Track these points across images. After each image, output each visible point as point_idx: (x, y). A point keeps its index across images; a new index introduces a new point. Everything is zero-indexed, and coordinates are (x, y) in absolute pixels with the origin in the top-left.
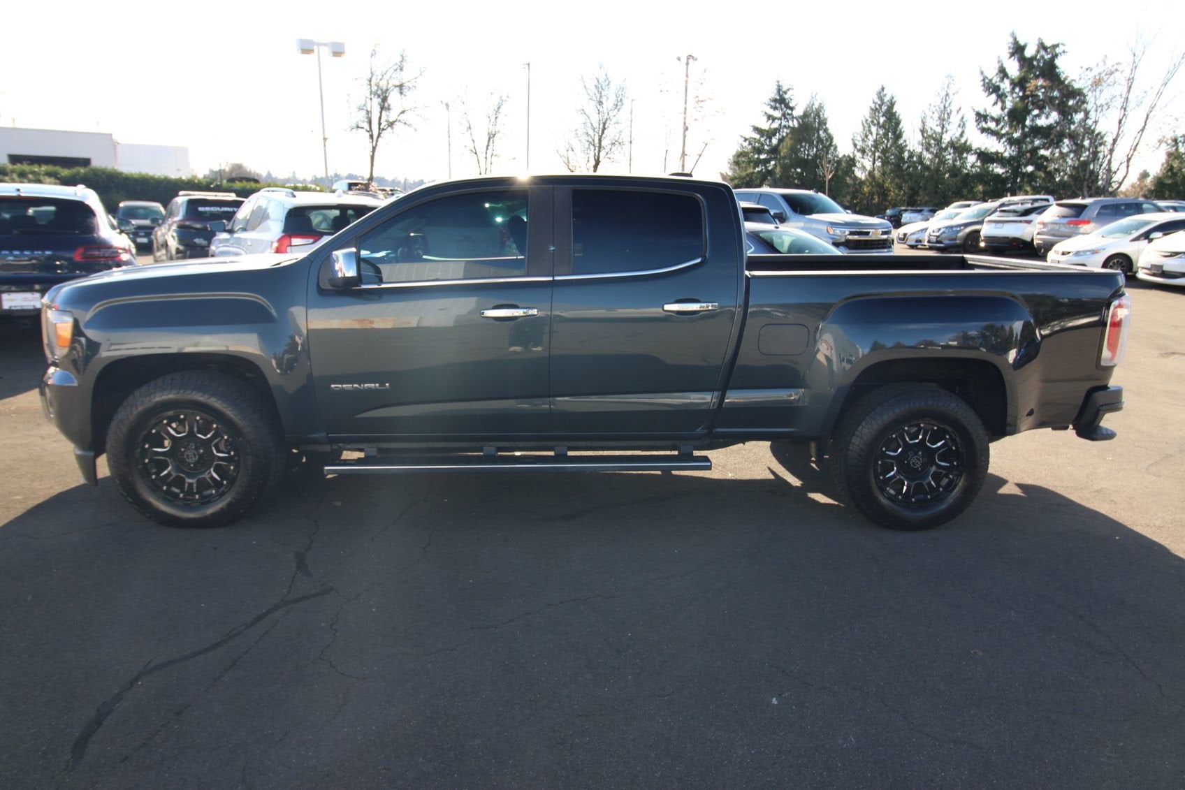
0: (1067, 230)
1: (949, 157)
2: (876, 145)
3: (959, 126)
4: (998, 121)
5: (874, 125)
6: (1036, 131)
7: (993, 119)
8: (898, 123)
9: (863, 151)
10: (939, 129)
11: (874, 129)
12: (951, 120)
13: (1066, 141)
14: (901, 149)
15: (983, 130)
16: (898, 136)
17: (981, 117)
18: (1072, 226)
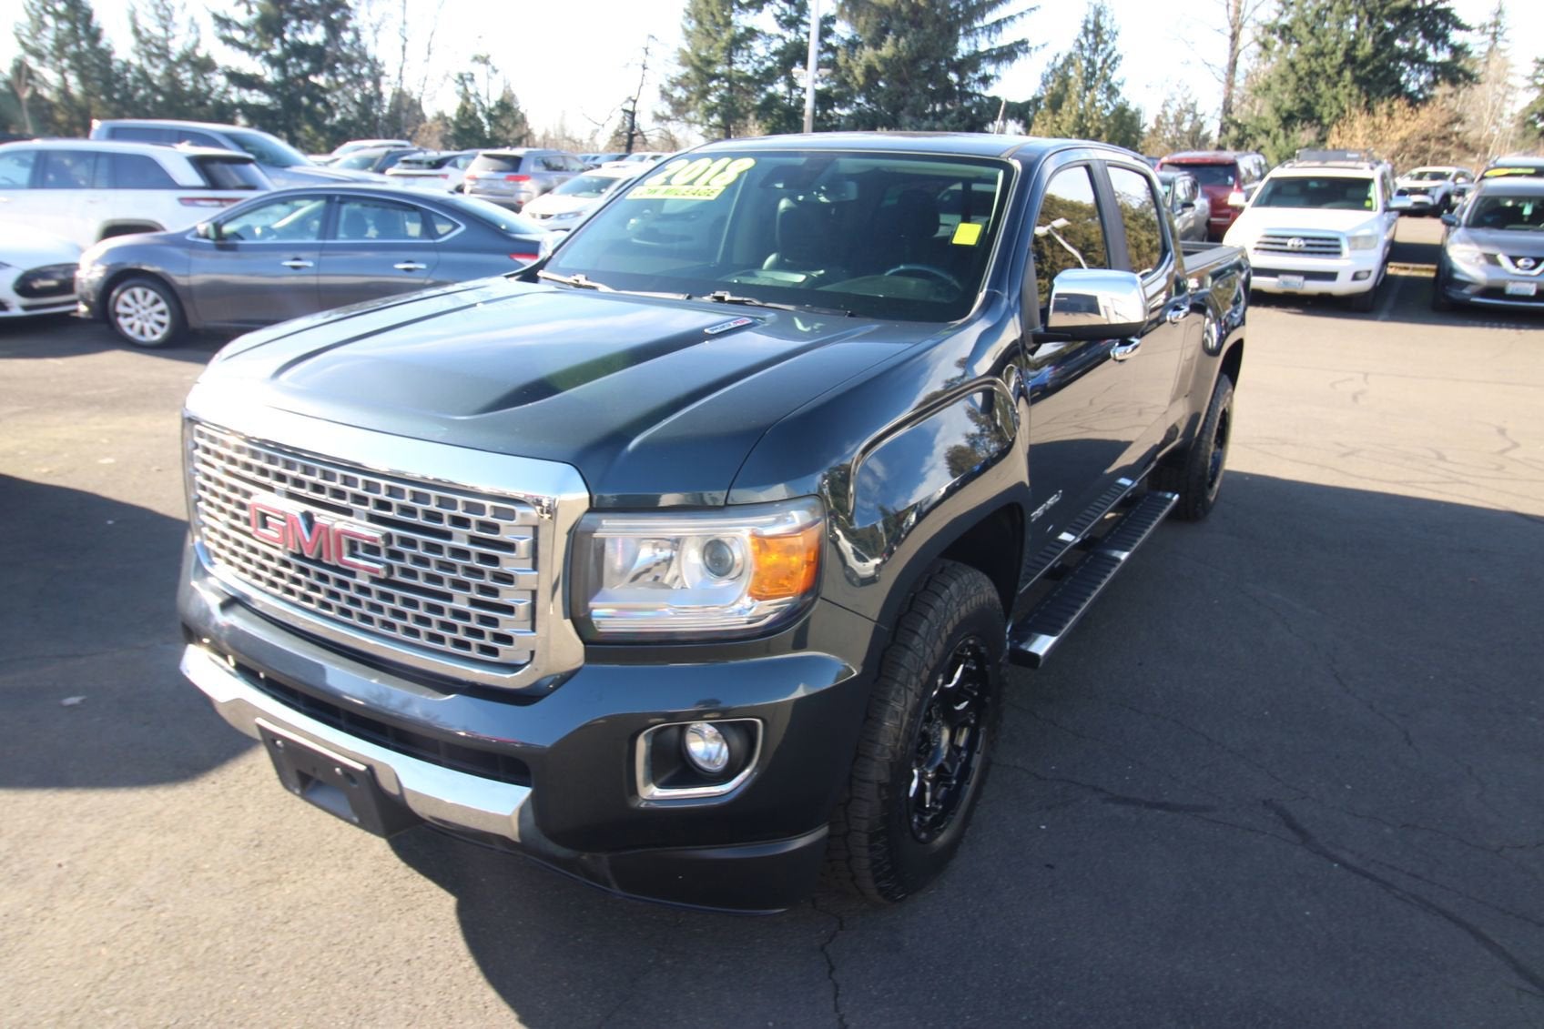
0: (509, 188)
1: (186, 76)
2: (60, 46)
3: (190, 31)
4: (246, 29)
5: (48, 13)
6: (301, 50)
7: (240, 27)
8: (88, 16)
9: (39, 55)
10: (160, 33)
11: (49, 20)
12: (175, 19)
13: (338, 65)
14: (105, 56)
15: (229, 41)
16: (95, 36)
17: (224, 22)
18: (511, 182)
